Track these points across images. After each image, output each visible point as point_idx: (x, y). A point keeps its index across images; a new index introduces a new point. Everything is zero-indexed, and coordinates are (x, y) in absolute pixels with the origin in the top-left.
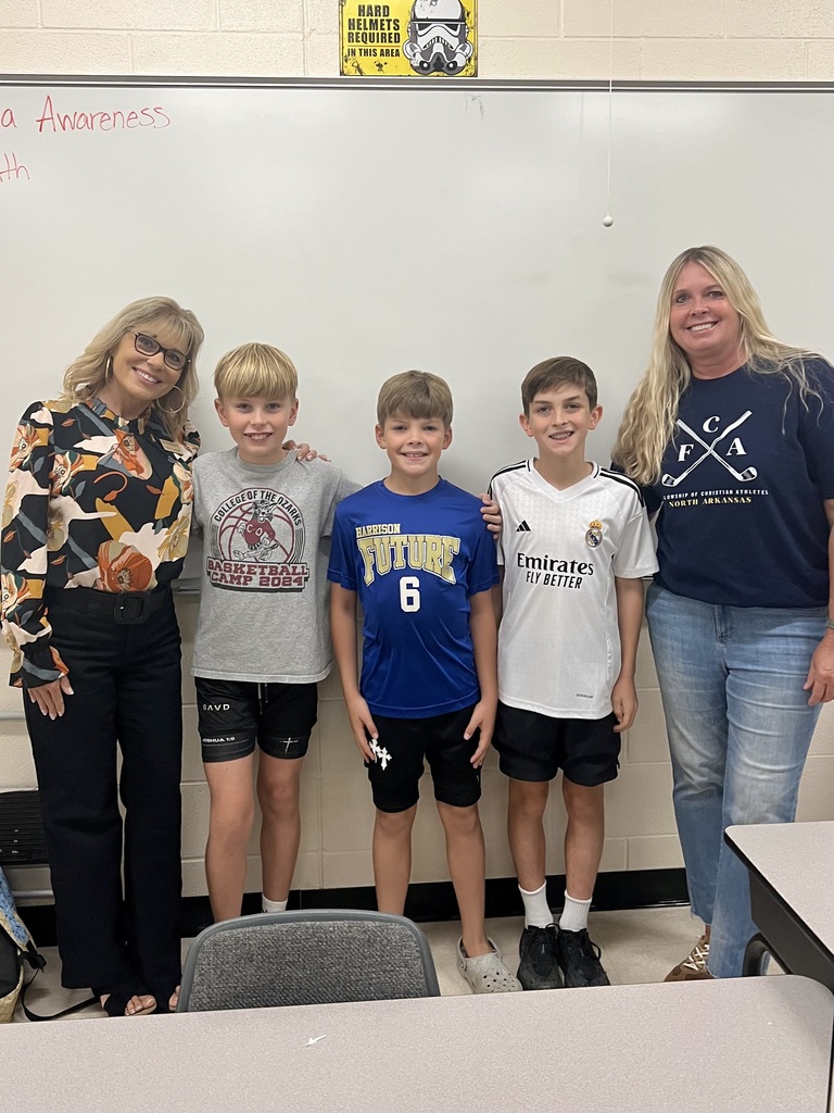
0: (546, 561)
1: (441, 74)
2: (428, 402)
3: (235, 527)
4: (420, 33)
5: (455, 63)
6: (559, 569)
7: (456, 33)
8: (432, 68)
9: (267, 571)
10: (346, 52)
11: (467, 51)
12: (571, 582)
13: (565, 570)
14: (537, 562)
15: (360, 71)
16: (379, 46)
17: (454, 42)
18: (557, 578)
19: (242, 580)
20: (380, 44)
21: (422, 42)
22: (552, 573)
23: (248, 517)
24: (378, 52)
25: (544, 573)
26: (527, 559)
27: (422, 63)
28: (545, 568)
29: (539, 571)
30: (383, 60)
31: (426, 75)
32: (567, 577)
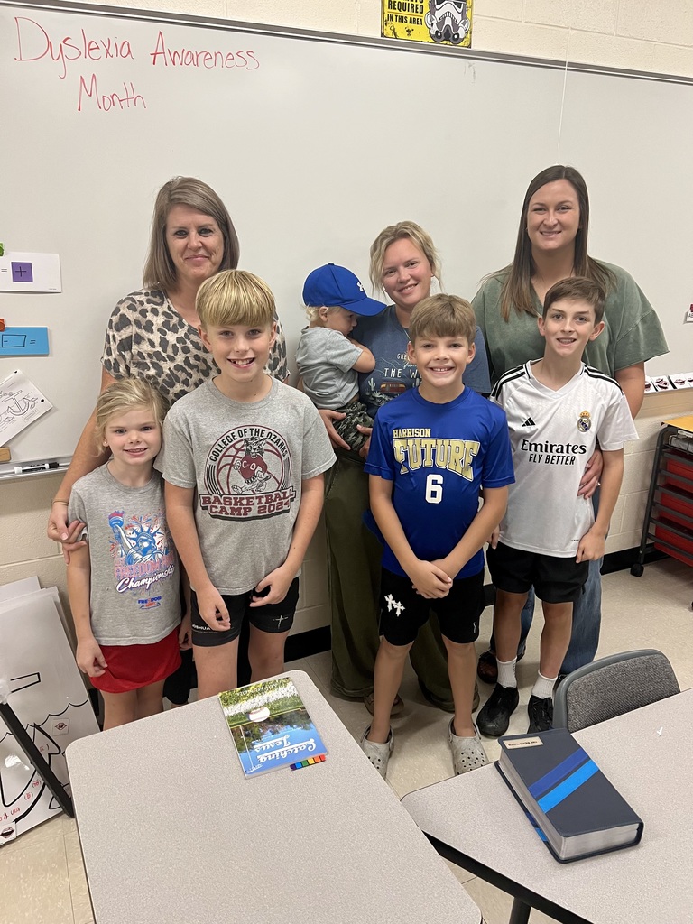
0: (546, 446)
1: (448, 42)
2: (453, 321)
3: (231, 465)
4: (437, 7)
5: (458, 35)
6: (557, 451)
7: (460, 10)
8: (443, 38)
9: (264, 500)
10: (386, 17)
11: (466, 26)
12: (567, 460)
13: (562, 452)
14: (539, 446)
15: (395, 35)
16: (409, 14)
17: (458, 17)
18: (556, 458)
19: (242, 511)
20: (410, 13)
21: (438, 14)
22: (551, 454)
23: (242, 454)
24: (408, 20)
25: (544, 454)
26: (531, 445)
27: (437, 32)
28: (546, 451)
29: (541, 453)
30: (411, 26)
31: (439, 43)
32: (563, 457)
